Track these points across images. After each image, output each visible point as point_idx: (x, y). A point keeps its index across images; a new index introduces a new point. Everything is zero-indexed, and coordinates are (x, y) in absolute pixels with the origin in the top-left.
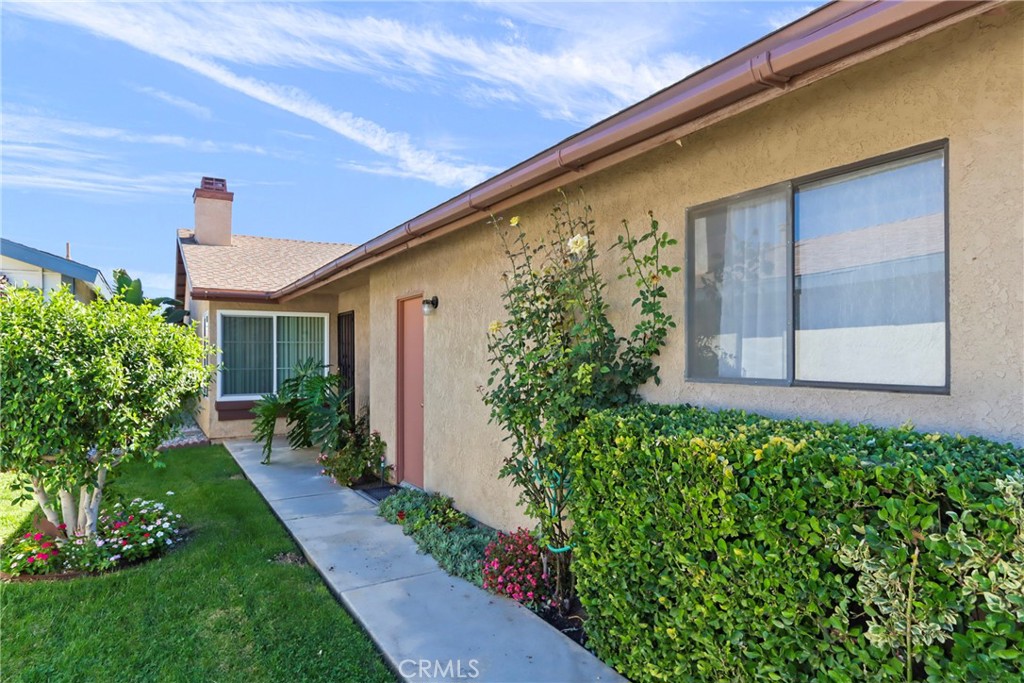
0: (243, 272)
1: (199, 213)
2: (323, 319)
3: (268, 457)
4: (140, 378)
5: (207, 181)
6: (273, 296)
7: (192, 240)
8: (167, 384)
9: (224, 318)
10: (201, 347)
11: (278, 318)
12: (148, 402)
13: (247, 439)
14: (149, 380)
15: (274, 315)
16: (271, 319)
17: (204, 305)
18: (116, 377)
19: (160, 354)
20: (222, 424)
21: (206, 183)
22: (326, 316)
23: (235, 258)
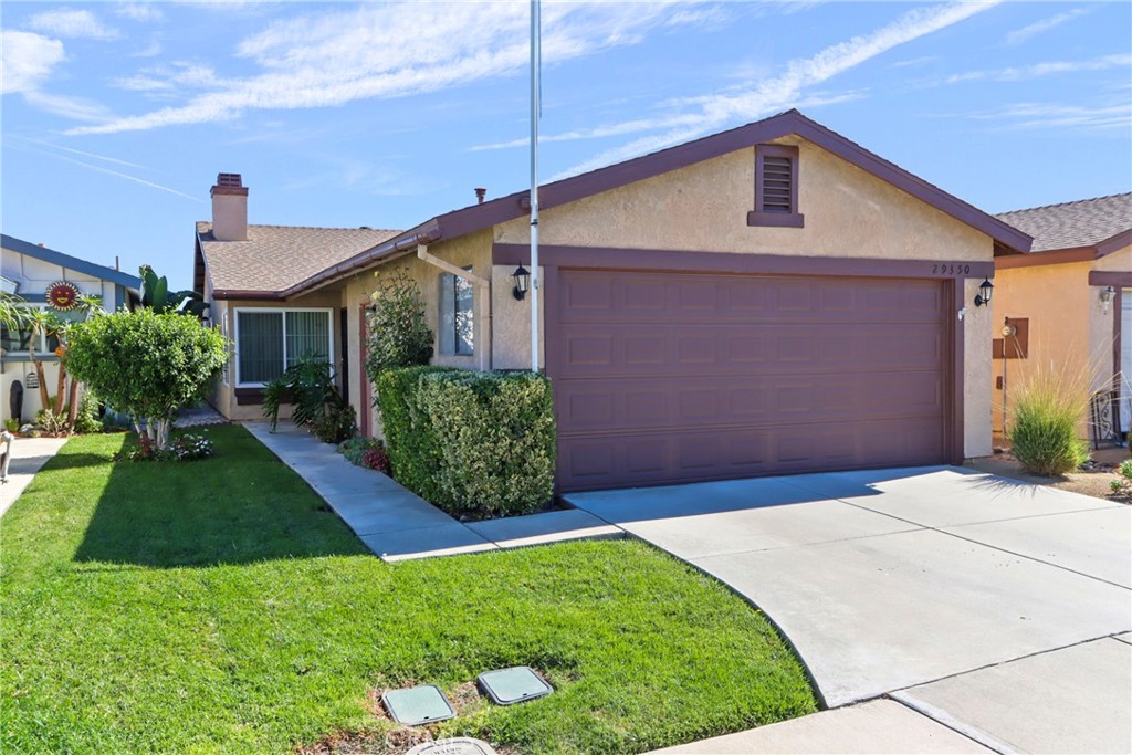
0: (256, 271)
1: (216, 210)
2: (327, 313)
3: (274, 429)
4: (190, 358)
5: (223, 178)
6: (282, 295)
7: (209, 236)
8: (204, 361)
9: (241, 315)
10: (222, 341)
11: (287, 313)
12: (195, 372)
13: (261, 421)
14: (195, 360)
15: (283, 311)
16: (281, 314)
17: (223, 306)
18: (180, 357)
19: (199, 345)
20: (240, 408)
21: (222, 180)
22: (330, 312)
23: (250, 255)
